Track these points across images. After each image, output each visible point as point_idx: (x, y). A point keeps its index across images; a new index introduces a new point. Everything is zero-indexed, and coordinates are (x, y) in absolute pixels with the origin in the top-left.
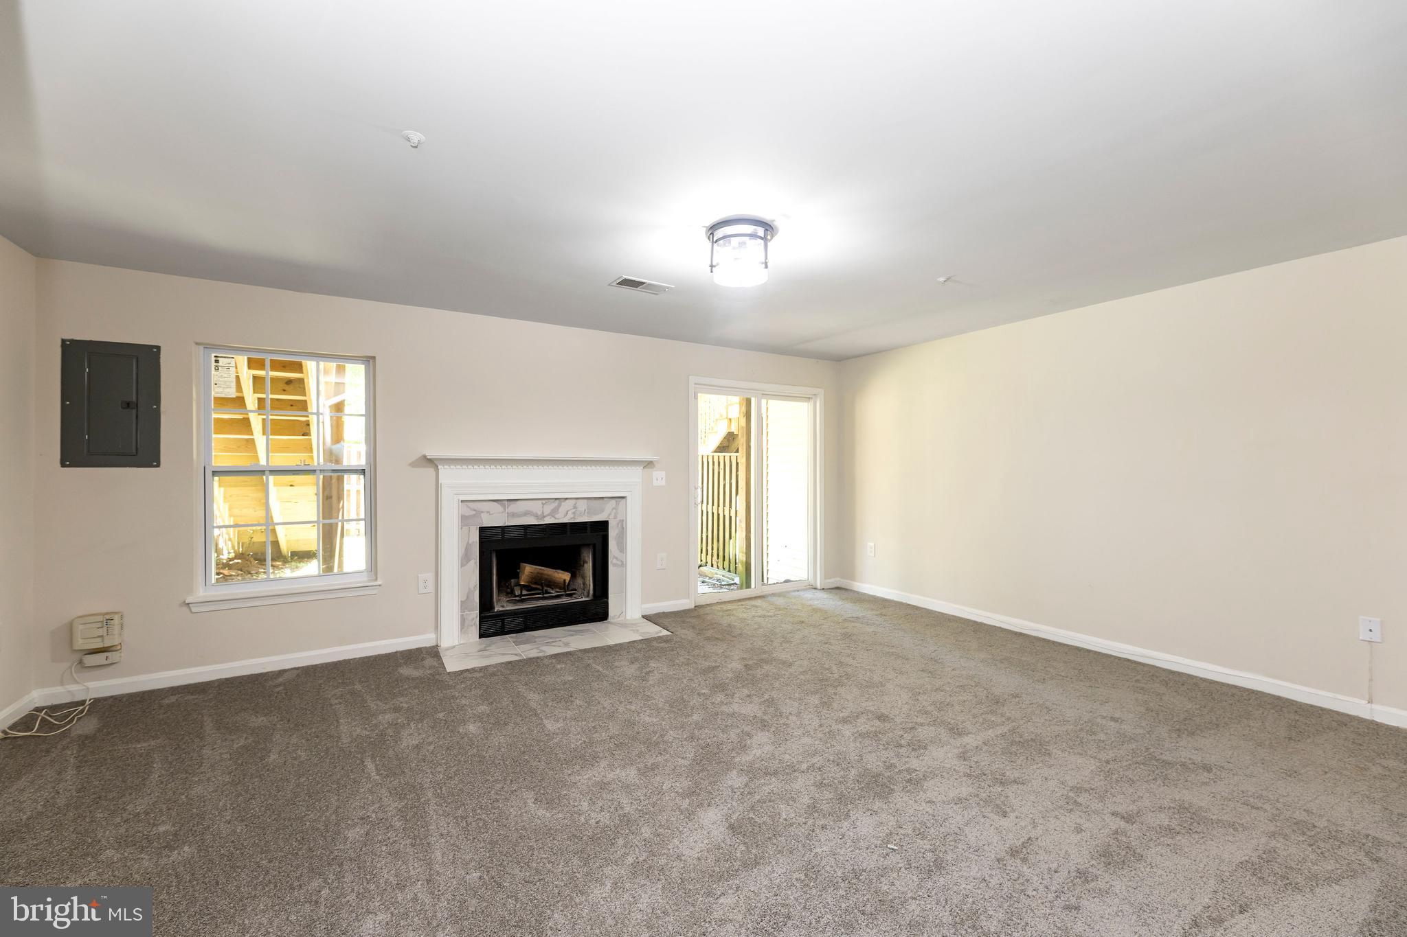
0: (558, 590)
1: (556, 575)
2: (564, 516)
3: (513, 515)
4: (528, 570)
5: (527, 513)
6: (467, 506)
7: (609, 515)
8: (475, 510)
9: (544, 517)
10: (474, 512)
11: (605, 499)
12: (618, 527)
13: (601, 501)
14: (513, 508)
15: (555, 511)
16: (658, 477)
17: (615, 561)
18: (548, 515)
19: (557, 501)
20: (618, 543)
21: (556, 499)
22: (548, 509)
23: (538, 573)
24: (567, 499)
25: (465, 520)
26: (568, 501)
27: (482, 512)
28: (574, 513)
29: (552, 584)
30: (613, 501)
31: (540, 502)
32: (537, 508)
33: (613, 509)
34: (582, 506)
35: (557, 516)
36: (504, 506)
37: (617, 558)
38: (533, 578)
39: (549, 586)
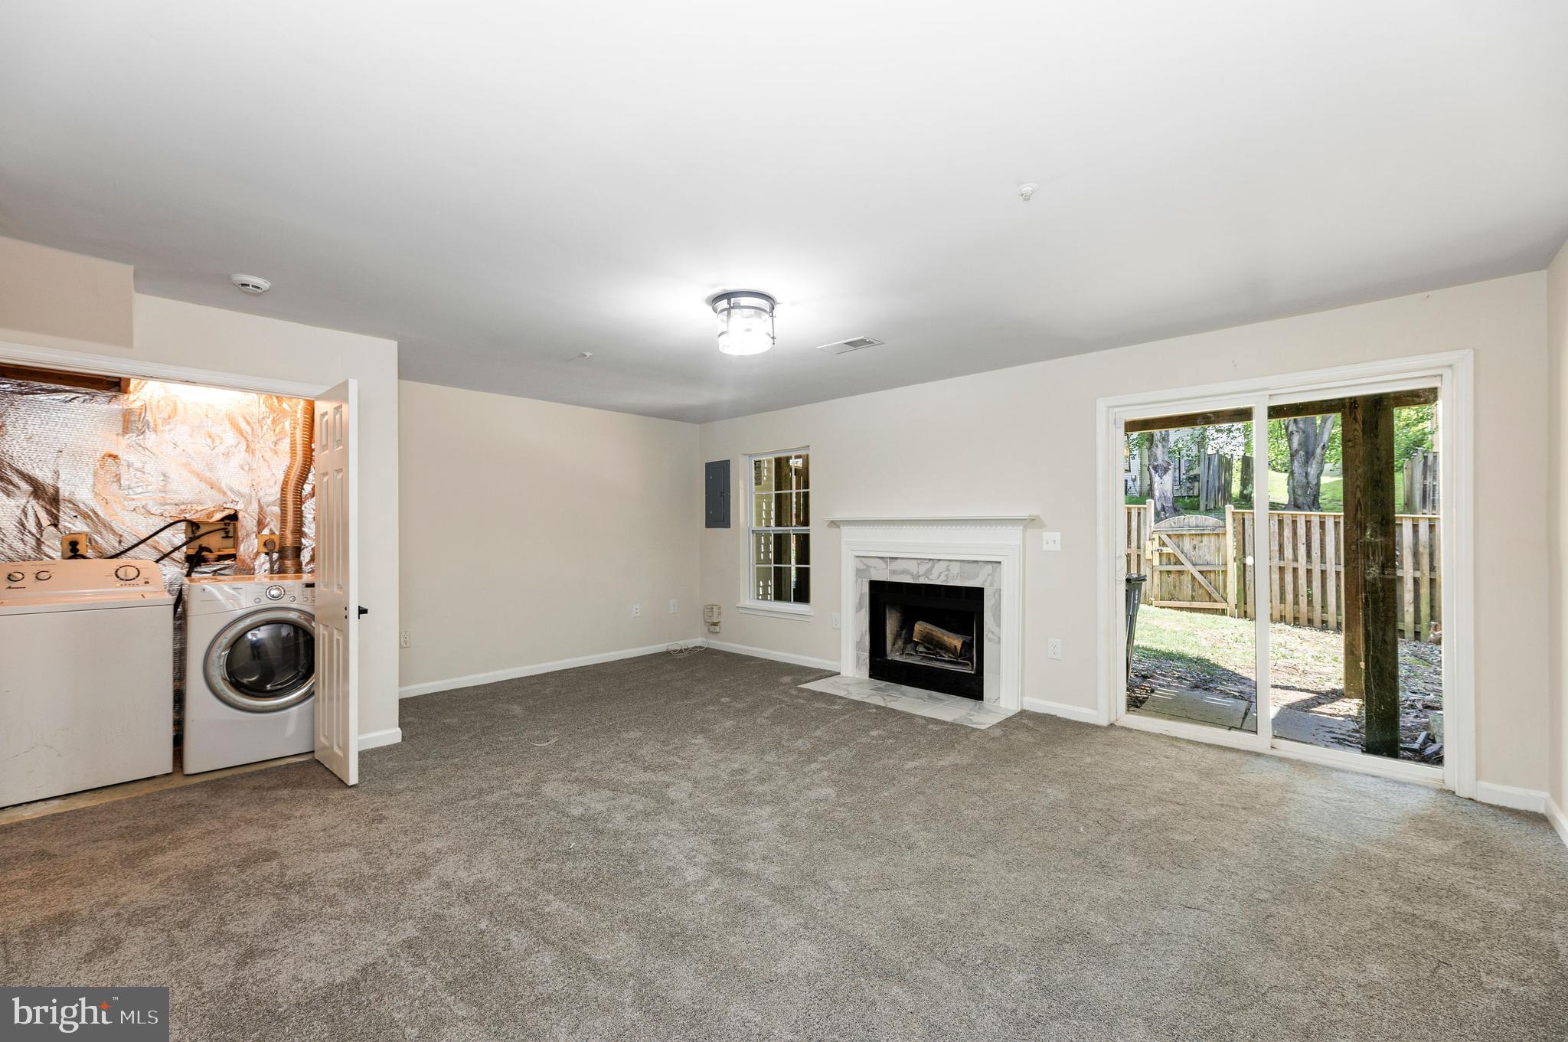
0: (951, 655)
1: (946, 638)
2: (936, 579)
3: (894, 572)
4: (920, 627)
5: (904, 572)
6: (862, 562)
7: (985, 582)
8: (866, 565)
9: (919, 576)
10: (865, 567)
11: (980, 564)
12: (994, 596)
13: (975, 565)
14: (894, 565)
15: (929, 572)
16: (1051, 540)
17: (990, 636)
18: (923, 575)
19: (931, 562)
20: (994, 616)
21: (930, 560)
22: (923, 568)
23: (928, 633)
24: (940, 560)
25: (859, 573)
26: (941, 562)
27: (871, 567)
28: (947, 576)
29: (943, 647)
30: (989, 566)
31: (916, 561)
32: (912, 567)
33: (989, 575)
34: (955, 569)
35: (930, 577)
36: (886, 562)
37: (993, 633)
38: (925, 637)
39: (941, 649)
